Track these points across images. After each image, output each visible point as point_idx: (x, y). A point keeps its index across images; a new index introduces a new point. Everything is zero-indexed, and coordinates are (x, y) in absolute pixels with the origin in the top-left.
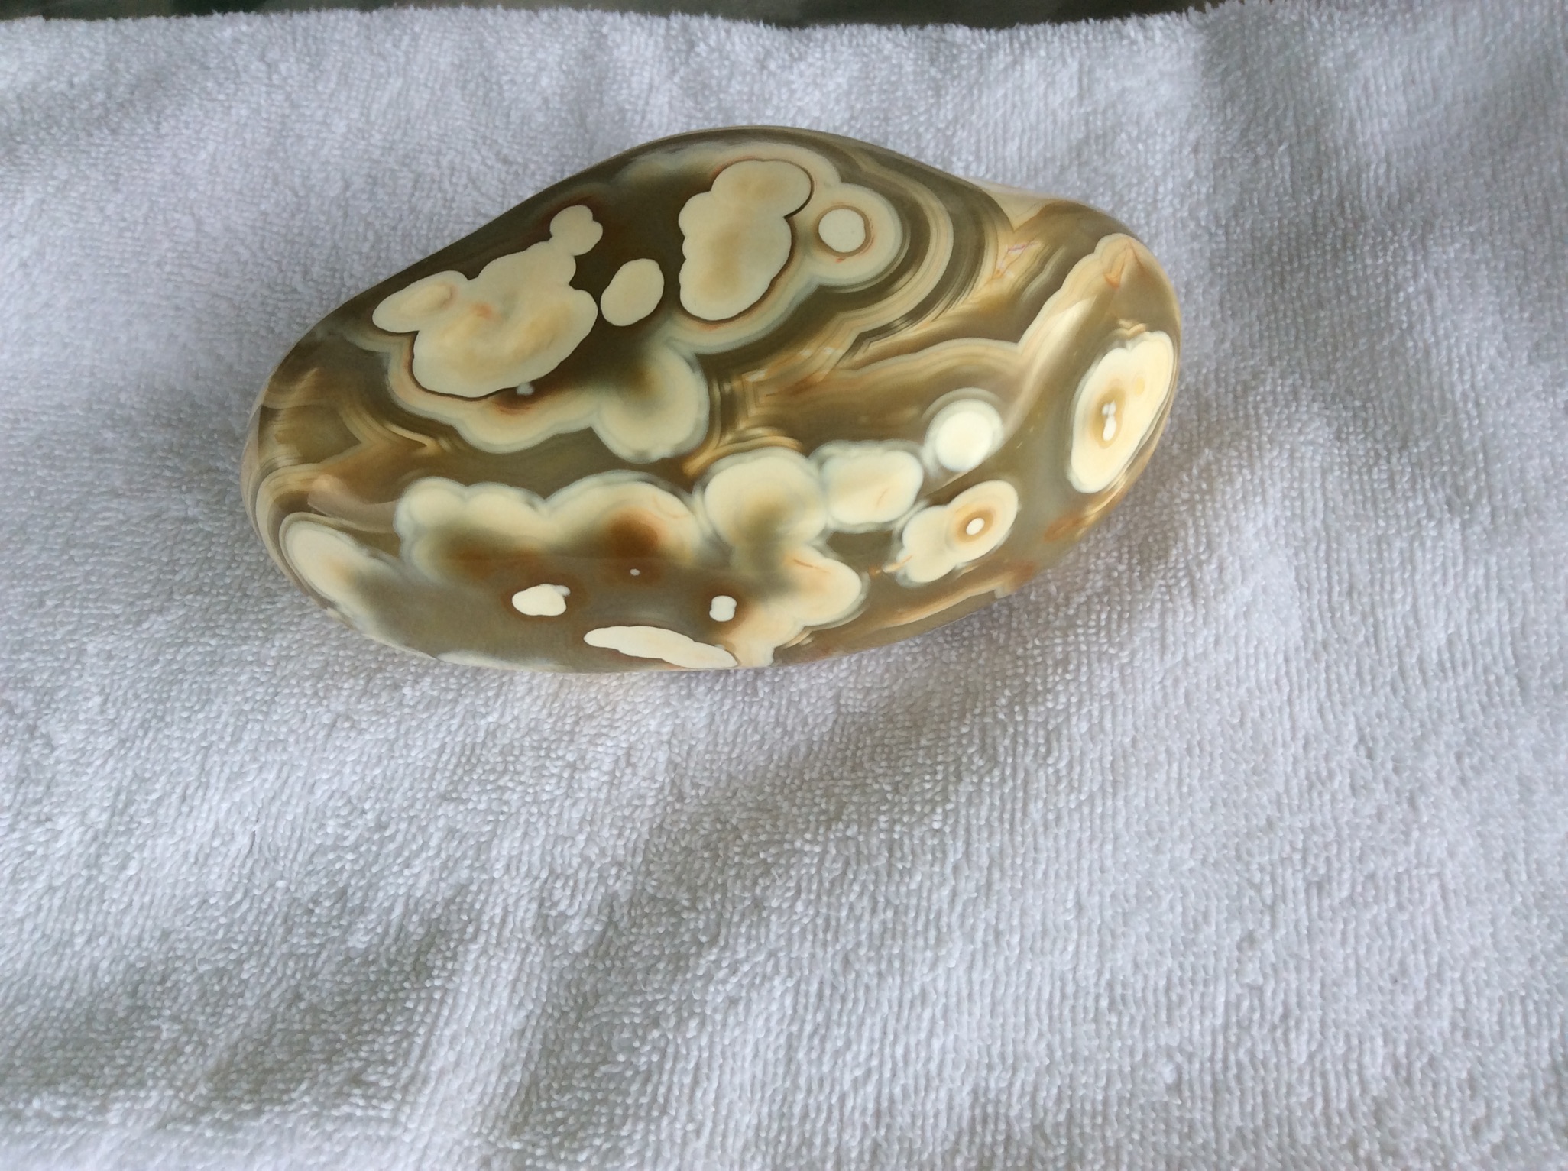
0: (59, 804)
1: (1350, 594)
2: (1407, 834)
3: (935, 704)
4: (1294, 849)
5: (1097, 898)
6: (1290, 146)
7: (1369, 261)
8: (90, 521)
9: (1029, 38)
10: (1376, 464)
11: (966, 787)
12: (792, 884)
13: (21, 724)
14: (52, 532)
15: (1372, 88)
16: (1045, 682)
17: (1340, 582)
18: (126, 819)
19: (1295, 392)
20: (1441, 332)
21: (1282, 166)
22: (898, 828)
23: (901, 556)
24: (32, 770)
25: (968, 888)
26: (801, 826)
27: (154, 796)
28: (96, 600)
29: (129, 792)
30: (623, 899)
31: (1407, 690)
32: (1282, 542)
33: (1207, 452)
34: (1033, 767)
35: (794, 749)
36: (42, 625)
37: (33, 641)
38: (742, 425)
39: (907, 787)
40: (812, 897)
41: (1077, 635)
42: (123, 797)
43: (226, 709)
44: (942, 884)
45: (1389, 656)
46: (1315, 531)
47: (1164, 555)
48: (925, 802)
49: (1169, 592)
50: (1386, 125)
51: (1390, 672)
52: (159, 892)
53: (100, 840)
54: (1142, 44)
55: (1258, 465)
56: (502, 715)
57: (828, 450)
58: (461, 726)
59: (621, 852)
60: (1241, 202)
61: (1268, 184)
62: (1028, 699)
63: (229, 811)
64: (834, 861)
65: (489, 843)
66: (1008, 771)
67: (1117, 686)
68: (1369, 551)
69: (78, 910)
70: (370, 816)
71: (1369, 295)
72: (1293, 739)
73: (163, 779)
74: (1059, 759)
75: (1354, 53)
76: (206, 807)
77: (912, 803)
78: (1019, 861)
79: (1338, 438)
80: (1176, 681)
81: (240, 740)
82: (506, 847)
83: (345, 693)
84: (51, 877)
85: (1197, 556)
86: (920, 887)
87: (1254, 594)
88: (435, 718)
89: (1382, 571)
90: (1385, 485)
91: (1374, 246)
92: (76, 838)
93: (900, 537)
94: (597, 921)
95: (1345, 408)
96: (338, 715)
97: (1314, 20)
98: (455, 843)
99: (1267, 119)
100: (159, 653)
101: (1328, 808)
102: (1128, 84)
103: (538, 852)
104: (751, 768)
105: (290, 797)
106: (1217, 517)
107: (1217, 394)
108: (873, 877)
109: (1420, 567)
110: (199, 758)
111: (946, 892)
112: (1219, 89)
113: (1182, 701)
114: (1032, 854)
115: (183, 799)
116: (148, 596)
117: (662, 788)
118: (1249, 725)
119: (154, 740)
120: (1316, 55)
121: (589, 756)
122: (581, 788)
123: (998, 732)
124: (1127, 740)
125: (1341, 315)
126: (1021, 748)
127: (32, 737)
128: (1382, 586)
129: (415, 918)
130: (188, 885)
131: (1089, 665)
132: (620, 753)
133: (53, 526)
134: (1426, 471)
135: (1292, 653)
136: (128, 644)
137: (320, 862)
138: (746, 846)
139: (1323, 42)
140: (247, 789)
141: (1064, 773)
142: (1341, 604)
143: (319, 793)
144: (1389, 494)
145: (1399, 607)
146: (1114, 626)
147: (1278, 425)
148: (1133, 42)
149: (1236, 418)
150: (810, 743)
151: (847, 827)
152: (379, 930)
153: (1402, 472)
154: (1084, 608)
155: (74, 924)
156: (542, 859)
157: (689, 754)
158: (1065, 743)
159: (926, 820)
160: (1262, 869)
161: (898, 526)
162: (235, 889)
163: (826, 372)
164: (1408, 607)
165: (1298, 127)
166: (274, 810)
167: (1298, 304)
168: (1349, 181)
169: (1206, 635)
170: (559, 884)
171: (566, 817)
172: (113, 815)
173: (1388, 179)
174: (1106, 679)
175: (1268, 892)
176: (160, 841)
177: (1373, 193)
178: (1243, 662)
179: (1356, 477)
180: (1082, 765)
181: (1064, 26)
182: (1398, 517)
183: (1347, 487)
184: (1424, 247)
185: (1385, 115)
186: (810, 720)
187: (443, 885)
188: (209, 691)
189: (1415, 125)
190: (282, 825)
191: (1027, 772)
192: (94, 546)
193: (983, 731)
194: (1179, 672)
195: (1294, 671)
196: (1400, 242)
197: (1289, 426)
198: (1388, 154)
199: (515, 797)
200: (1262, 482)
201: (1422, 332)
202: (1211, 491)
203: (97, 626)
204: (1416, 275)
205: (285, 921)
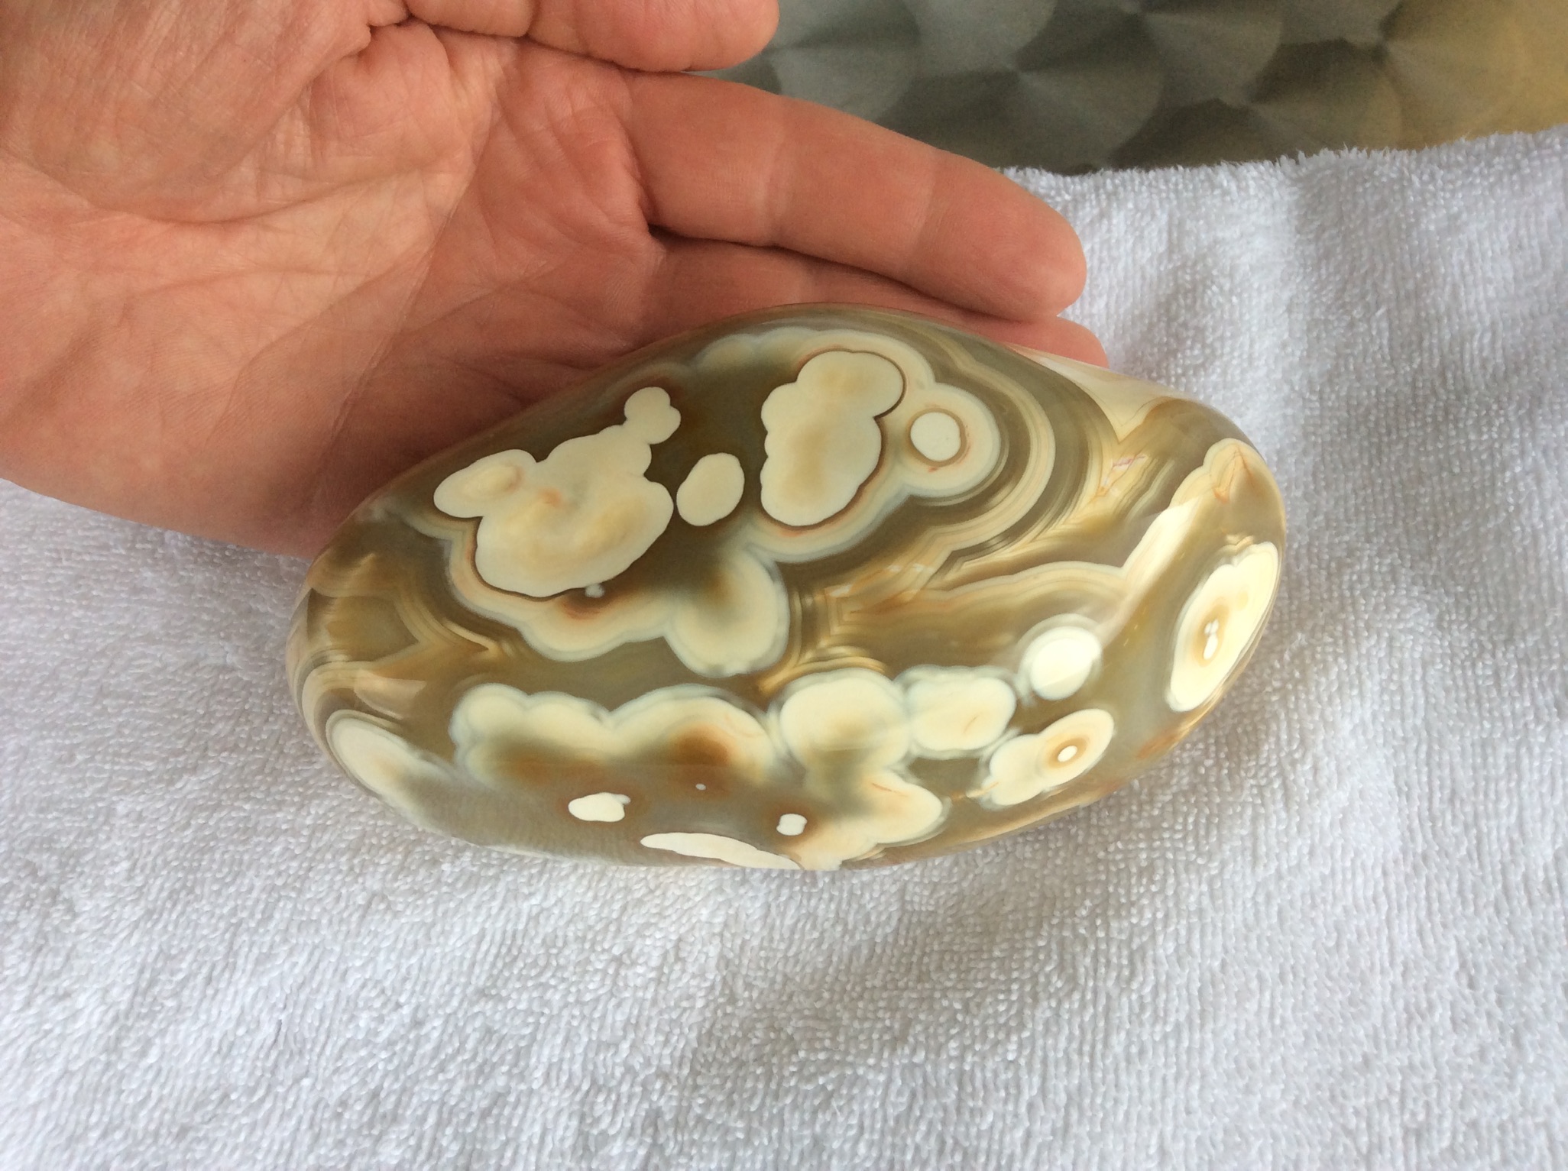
0: (79, 979)
1: (1451, 801)
2: (1511, 1076)
3: (1008, 908)
4: (1391, 1091)
5: (1182, 1144)
6: (1389, 311)
7: (1472, 437)
8: (125, 669)
9: (1115, 186)
10: (1480, 656)
11: (1043, 1012)
12: (854, 1121)
13: (43, 888)
14: (85, 680)
15: (1477, 254)
16: (1128, 893)
17: (1441, 787)
18: (149, 999)
19: (1393, 571)
20: (1551, 517)
21: (1379, 332)
22: (969, 1058)
23: (987, 783)
24: (51, 937)
25: (1043, 1130)
26: (863, 1047)
27: (180, 976)
28: (129, 755)
29: (153, 970)
30: (668, 1117)
31: (1512, 912)
32: (1381, 741)
33: (1301, 637)
34: (1115, 993)
35: (856, 949)
36: (71, 781)
37: (60, 800)
38: (823, 643)
39: (979, 1005)
40: (876, 1137)
41: (1162, 839)
42: (147, 975)
43: (258, 883)
44: (1014, 1126)
45: (1493, 873)
46: (1415, 728)
47: (1255, 749)
48: (999, 1027)
49: (1261, 795)
50: (1491, 293)
51: (1495, 890)
52: (180, 1083)
53: (121, 1023)
54: (1235, 195)
55: (1355, 653)
56: (546, 897)
57: (914, 674)
58: (502, 908)
59: (667, 1062)
60: (1337, 366)
61: (1365, 351)
62: (1111, 913)
63: (256, 996)
64: (899, 1093)
65: (529, 1046)
66: (1089, 996)
67: (1206, 901)
68: (1474, 755)
69: (94, 1101)
70: (406, 1011)
71: (1473, 473)
72: (1392, 964)
73: (189, 957)
74: (1143, 984)
75: (1457, 216)
76: (232, 990)
77: (985, 1030)
78: (1099, 1100)
79: (1440, 627)
80: (1269, 897)
81: (271, 917)
82: (547, 1052)
83: (381, 870)
84: (68, 1061)
85: (1290, 753)
86: (992, 1127)
87: (1351, 800)
88: (475, 899)
89: (1487, 779)
90: (1490, 683)
91: (1478, 420)
92: (96, 1018)
93: (988, 763)
94: (641, 1143)
95: (1447, 593)
96: (374, 895)
97: (1415, 179)
98: (492, 1047)
99: (1364, 282)
100: (190, 818)
101: (1426, 1047)
102: (1220, 235)
103: (579, 1060)
104: (808, 970)
105: (321, 984)
106: (1311, 711)
107: (1309, 571)
108: (941, 1114)
109: (1527, 776)
110: (227, 936)
111: (1019, 1134)
112: (1312, 247)
113: (1275, 920)
114: (1113, 1093)
115: (209, 980)
116: (183, 752)
117: (712, 988)
118: (1345, 949)
119: (182, 913)
120: (1417, 216)
121: (636, 950)
122: (626, 986)
123: (1078, 949)
124: (1217, 964)
125: (1443, 493)
126: (1103, 970)
127: (54, 903)
128: (1486, 795)
129: (449, 1131)
130: (209, 1077)
131: (1176, 875)
132: (669, 946)
133: (86, 673)
134: (1534, 669)
135: (1391, 866)
136: (159, 805)
137: (351, 1059)
138: (802, 1064)
139: (1424, 203)
140: (275, 973)
141: (1148, 999)
142: (1443, 813)
143: (351, 981)
144: (1494, 694)
145: (1504, 820)
146: (1202, 832)
147: (1376, 609)
148: (1226, 192)
149: (1330, 599)
150: (873, 945)
151: (914, 1051)
152: (412, 1142)
153: (1508, 668)
154: (1170, 809)
155: (90, 1115)
156: (584, 1068)
157: (742, 948)
158: (1150, 966)
159: (1000, 1050)
160: (1357, 1113)
161: (986, 753)
162: (258, 1083)
163: (914, 591)
164: (1513, 819)
165: (1397, 289)
166: (303, 997)
167: (1396, 479)
168: (1451, 351)
169: (1300, 846)
170: (601, 1099)
171: (609, 1020)
172: (135, 994)
173: (1493, 350)
174: (1195, 892)
175: (1364, 1140)
176: (183, 1027)
177: (1477, 364)
178: (1340, 877)
179: (1459, 672)
180: (1168, 992)
181: (1152, 174)
182: (1503, 718)
183: (1450, 682)
184: (1532, 422)
185: (1490, 281)
186: (873, 918)
187: (479, 1093)
188: (241, 863)
189: (1522, 292)
190: (310, 1013)
191: (1109, 997)
192: (129, 696)
193: (1062, 943)
194: (1272, 887)
195: (1392, 887)
196: (1506, 416)
197: (1388, 611)
198: (1493, 323)
199: (557, 997)
200: (1359, 672)
201: (1529, 517)
202: (1304, 680)
203: (129, 785)
204: (1523, 453)
205: (311, 1126)
